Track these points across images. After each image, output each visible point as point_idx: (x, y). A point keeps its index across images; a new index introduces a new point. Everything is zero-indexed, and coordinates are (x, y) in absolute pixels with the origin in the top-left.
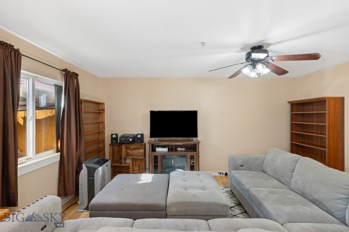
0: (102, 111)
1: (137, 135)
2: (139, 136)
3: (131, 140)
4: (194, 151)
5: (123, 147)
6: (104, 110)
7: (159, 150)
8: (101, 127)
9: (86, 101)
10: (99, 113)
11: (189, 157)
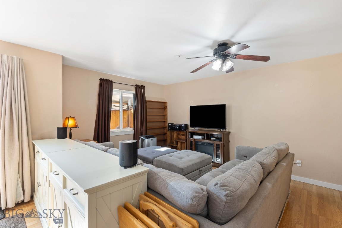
0: (166, 108)
1: (182, 124)
2: (183, 125)
3: (177, 127)
4: (220, 141)
5: (174, 132)
6: (166, 107)
7: (196, 137)
8: (165, 118)
9: (149, 101)
10: (164, 109)
11: (215, 145)
